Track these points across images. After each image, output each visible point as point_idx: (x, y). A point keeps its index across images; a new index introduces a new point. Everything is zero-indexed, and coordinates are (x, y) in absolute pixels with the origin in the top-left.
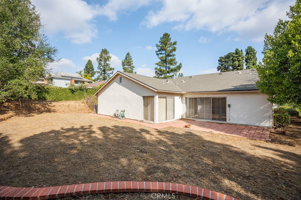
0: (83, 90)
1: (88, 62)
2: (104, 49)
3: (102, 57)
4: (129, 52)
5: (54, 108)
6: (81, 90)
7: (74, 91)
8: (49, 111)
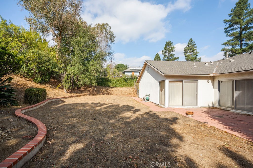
0: (133, 79)
1: (156, 56)
2: (167, 42)
3: (166, 49)
4: (191, 39)
5: (112, 92)
6: (132, 79)
7: (127, 80)
8: (108, 94)
